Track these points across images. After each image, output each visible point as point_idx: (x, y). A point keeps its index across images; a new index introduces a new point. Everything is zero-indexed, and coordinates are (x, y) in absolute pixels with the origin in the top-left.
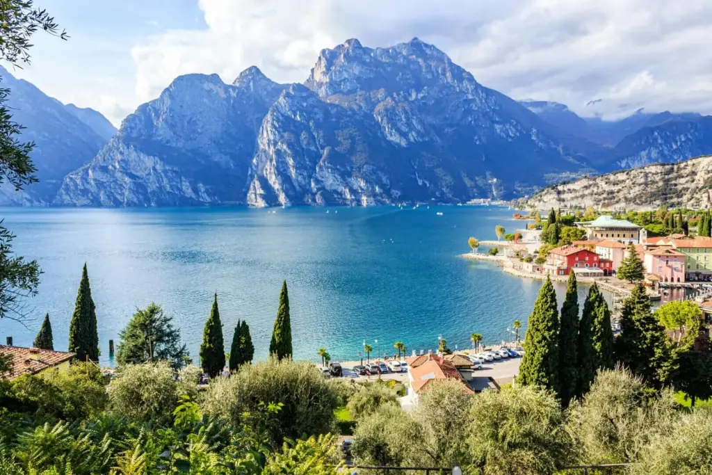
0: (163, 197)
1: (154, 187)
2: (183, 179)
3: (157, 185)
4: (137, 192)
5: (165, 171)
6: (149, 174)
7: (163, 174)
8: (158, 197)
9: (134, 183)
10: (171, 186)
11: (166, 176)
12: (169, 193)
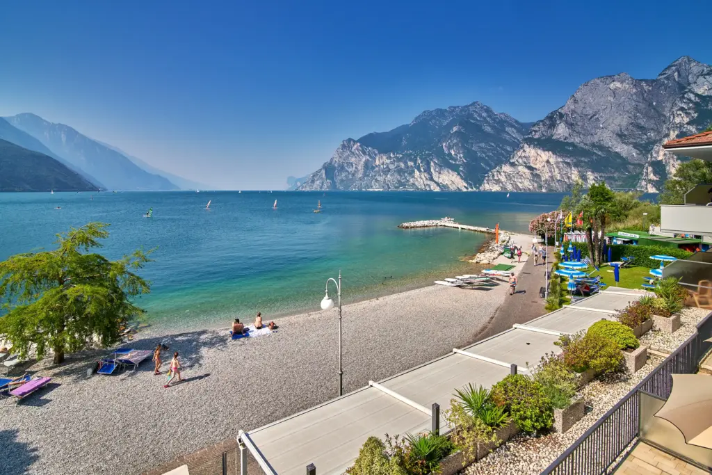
0: (553, 184)
1: (547, 176)
2: (573, 168)
3: (550, 174)
4: (533, 181)
5: (557, 163)
6: (544, 166)
7: (555, 166)
8: (549, 185)
9: (532, 174)
10: (561, 175)
11: (558, 167)
12: (558, 181)
